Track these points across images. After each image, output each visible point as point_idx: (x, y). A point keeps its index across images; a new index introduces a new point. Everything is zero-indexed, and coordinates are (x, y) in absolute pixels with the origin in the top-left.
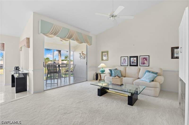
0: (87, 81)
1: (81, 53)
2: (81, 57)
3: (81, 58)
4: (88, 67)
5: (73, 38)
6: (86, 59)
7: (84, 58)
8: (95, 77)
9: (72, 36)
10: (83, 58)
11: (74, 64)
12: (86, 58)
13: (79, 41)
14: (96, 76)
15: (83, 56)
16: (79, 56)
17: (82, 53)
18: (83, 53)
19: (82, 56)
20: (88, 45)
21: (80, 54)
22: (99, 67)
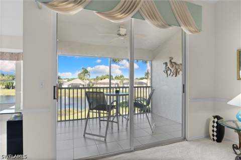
0: (185, 139)
1: (168, 61)
2: (169, 72)
3: (169, 74)
4: (188, 100)
5: (138, 11)
6: (180, 76)
7: (177, 73)
8: (213, 131)
9: (134, 4)
10: (172, 74)
11: (153, 86)
12: (181, 72)
13: (158, 21)
14: (217, 127)
15: (172, 70)
16: (164, 69)
17: (170, 61)
18: (173, 61)
19: (170, 67)
20: (188, 33)
21: (166, 63)
22: (230, 103)
